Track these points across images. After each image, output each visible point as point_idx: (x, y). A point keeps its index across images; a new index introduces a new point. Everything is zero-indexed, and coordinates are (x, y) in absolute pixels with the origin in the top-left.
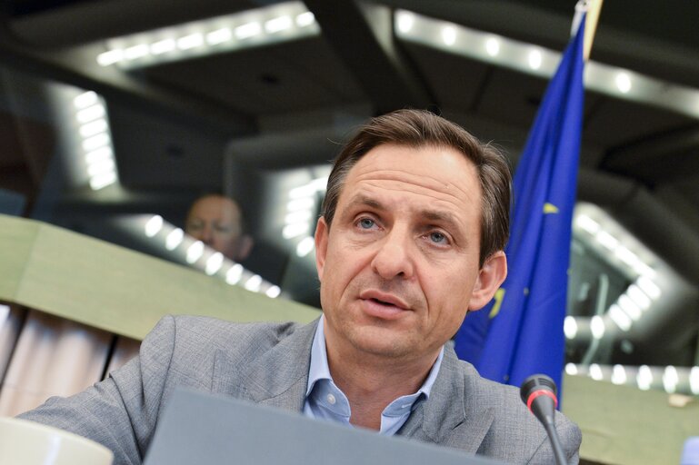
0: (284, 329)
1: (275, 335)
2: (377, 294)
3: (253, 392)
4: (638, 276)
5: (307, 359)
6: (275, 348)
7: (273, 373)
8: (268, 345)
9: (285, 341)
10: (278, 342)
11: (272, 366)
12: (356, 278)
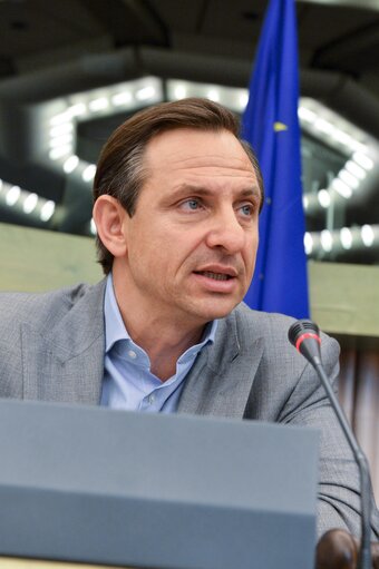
0: (75, 293)
1: (69, 300)
2: (218, 267)
3: (59, 355)
4: (352, 153)
5: (101, 320)
6: (71, 312)
7: (73, 334)
8: (65, 309)
9: (79, 303)
10: (72, 306)
11: (71, 328)
12: (192, 255)
